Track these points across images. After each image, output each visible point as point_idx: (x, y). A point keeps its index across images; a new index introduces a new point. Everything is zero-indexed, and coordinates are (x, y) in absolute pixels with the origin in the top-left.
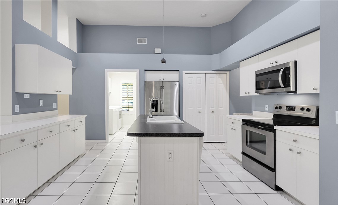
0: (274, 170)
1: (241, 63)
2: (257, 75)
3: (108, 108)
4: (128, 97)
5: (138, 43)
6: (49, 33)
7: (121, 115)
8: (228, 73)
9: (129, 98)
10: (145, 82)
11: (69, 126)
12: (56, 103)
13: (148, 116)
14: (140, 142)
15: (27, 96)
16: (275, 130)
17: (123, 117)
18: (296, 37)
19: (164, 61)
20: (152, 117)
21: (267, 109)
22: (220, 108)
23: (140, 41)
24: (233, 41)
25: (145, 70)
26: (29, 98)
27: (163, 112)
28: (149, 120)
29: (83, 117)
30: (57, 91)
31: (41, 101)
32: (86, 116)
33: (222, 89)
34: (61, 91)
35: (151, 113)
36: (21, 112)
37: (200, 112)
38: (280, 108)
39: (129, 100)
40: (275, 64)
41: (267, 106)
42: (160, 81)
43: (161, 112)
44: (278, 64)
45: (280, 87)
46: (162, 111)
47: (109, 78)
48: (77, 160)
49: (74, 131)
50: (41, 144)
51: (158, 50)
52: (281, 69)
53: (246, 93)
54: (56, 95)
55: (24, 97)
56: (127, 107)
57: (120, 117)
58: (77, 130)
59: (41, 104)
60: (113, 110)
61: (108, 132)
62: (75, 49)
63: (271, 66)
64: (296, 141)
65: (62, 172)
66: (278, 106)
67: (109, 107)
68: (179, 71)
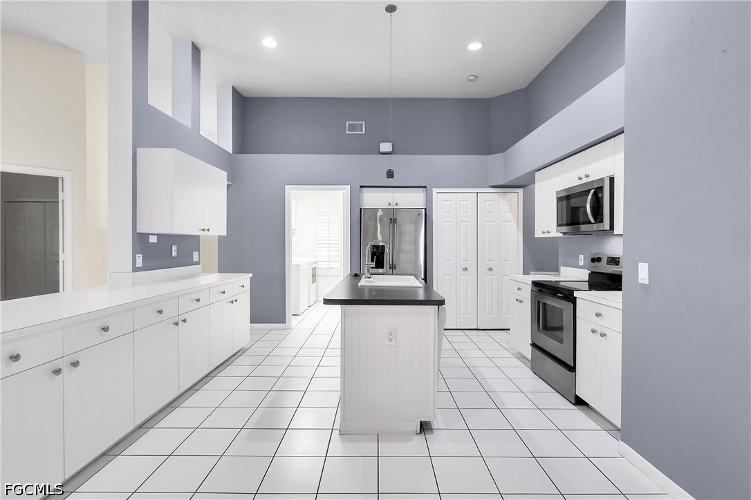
0: (573, 369)
1: (537, 174)
2: (559, 200)
3: (290, 261)
4: (329, 240)
5: (347, 132)
6: (187, 122)
7: (315, 276)
8: (521, 191)
9: (330, 242)
10: (361, 209)
11: (224, 292)
12: (197, 252)
13: (364, 276)
14: (344, 315)
15: (153, 239)
16: (576, 298)
17: (319, 279)
18: (612, 135)
19: (390, 174)
20: (369, 278)
21: (581, 263)
22: (505, 261)
23: (352, 128)
24: (528, 128)
25: (361, 187)
26: (156, 241)
27: (395, 268)
28: (363, 282)
29: (246, 278)
30: (203, 230)
31: (174, 248)
32: (251, 275)
33: (509, 223)
34: (208, 230)
35: (368, 270)
36: (145, 268)
37: (466, 269)
38: (599, 260)
39: (330, 246)
40: (585, 180)
41: (581, 257)
42: (390, 207)
43: (390, 268)
44: (590, 179)
45: (590, 222)
46: (392, 267)
47: (292, 201)
48: (235, 357)
49: (232, 302)
50: (184, 321)
51: (386, 147)
52: (590, 190)
53: (544, 233)
54: (198, 237)
55: (148, 240)
56: (327, 260)
57: (314, 281)
58: (236, 301)
59: (174, 254)
60: (299, 266)
61: (290, 310)
62: (228, 146)
63: (579, 183)
64: (600, 315)
65: (212, 375)
66: (596, 257)
67: (293, 259)
68: (425, 187)
